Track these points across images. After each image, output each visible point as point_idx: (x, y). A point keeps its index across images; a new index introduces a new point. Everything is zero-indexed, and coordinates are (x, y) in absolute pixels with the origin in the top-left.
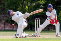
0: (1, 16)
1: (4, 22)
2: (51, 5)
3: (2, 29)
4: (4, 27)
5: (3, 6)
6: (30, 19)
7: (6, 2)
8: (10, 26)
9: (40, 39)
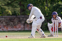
0: (21, 17)
1: (24, 23)
2: (56, 12)
3: (22, 30)
4: (24, 28)
5: (22, 7)
6: (49, 19)
7: (26, 3)
8: (30, 27)
9: (58, 39)
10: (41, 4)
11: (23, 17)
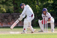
5: (16, 5)
6: (40, 17)
8: (22, 23)
9: (47, 34)
10: (32, 2)
11: (16, 15)
